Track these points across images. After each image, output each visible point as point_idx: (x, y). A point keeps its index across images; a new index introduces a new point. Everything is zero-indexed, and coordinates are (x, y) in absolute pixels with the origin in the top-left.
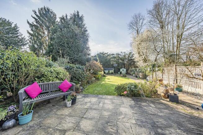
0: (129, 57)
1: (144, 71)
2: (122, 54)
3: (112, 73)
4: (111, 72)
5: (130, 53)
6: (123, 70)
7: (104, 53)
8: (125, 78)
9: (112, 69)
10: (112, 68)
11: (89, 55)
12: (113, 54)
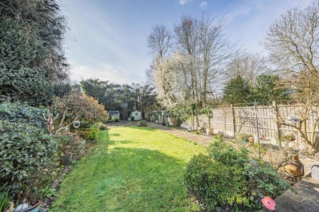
0: (144, 91)
1: (178, 115)
2: (133, 86)
3: (117, 121)
4: (113, 118)
5: (147, 87)
6: (136, 114)
7: (98, 81)
8: (146, 128)
9: (118, 113)
10: (116, 110)
11: (62, 77)
12: (118, 86)
